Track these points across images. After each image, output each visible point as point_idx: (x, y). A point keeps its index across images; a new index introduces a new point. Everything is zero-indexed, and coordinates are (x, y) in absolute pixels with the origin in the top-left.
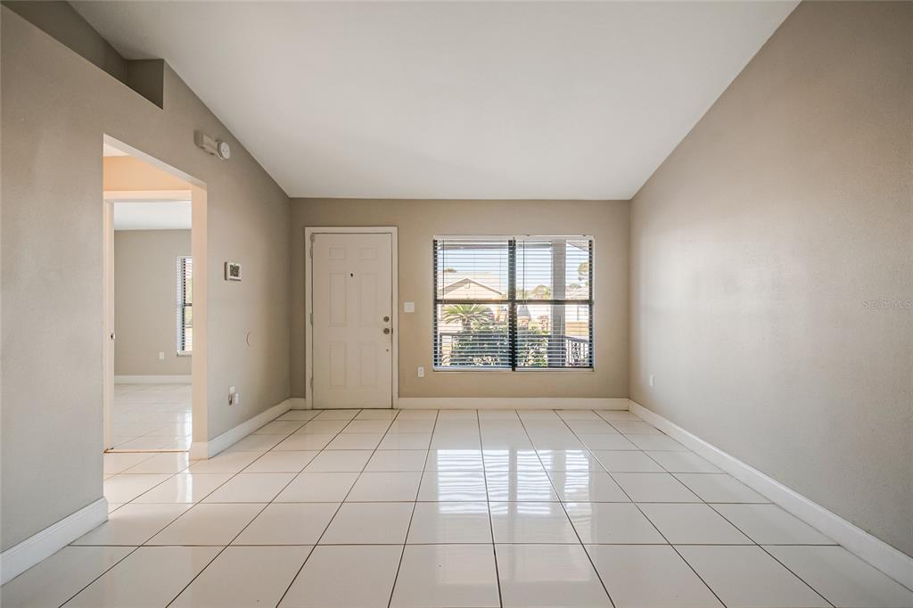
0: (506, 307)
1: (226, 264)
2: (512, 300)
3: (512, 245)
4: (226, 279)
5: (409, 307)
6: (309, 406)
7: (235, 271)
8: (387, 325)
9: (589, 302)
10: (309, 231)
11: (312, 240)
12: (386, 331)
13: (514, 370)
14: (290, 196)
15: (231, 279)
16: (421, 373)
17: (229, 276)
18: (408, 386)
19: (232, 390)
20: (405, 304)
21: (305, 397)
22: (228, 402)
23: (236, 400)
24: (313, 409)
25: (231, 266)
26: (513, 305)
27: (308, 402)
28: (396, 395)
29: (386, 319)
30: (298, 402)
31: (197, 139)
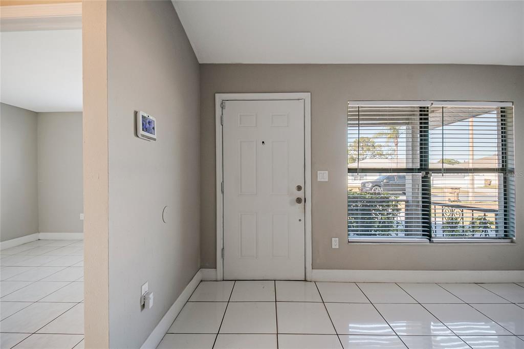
0: (420, 175)
1: (136, 113)
4: (136, 134)
5: (323, 176)
6: (220, 277)
8: (300, 194)
9: (503, 171)
10: (219, 97)
11: (223, 107)
12: (299, 200)
13: (430, 240)
14: (200, 62)
15: (143, 136)
16: (335, 243)
17: (141, 132)
18: (322, 258)
19: (145, 289)
20: (319, 172)
21: (216, 268)
22: (139, 307)
23: (151, 303)
24: (224, 280)
25: (143, 117)
26: (427, 173)
27: (219, 273)
28: (309, 267)
29: (299, 188)
30: (208, 273)
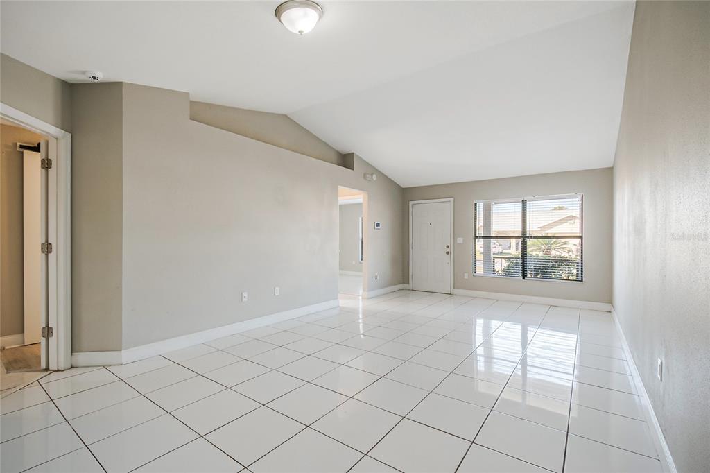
1: (375, 222)
2: (524, 237)
3: (524, 202)
4: (374, 229)
5: (460, 240)
6: (411, 288)
7: (378, 225)
8: (448, 250)
9: (581, 237)
10: (411, 203)
11: (412, 207)
12: (448, 253)
13: (524, 279)
14: (403, 187)
15: (376, 229)
16: (466, 276)
18: (459, 283)
19: (377, 274)
20: (458, 238)
21: (409, 283)
22: (375, 279)
23: (378, 278)
24: (413, 290)
26: (524, 240)
27: (410, 286)
28: (452, 287)
29: (448, 247)
30: (405, 286)
31: (365, 176)
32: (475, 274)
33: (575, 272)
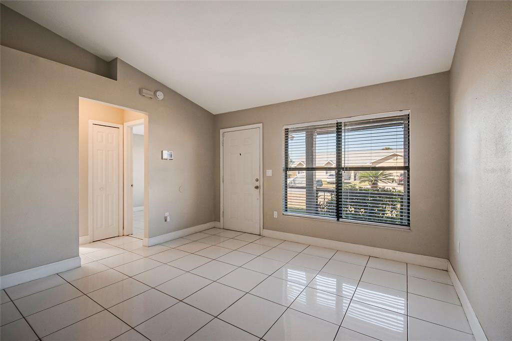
1: (162, 151)
2: (339, 168)
3: (339, 125)
5: (269, 173)
8: (257, 184)
10: (222, 131)
11: (224, 136)
12: (257, 187)
13: (338, 220)
14: (214, 114)
15: (166, 159)
16: (276, 215)
18: (268, 223)
19: (167, 214)
20: (267, 170)
21: (219, 221)
22: (164, 220)
23: (168, 220)
24: (224, 229)
26: (339, 171)
27: (221, 224)
28: (262, 227)
29: (257, 180)
30: (216, 224)
31: (140, 92)
32: (285, 213)
33: (399, 206)
